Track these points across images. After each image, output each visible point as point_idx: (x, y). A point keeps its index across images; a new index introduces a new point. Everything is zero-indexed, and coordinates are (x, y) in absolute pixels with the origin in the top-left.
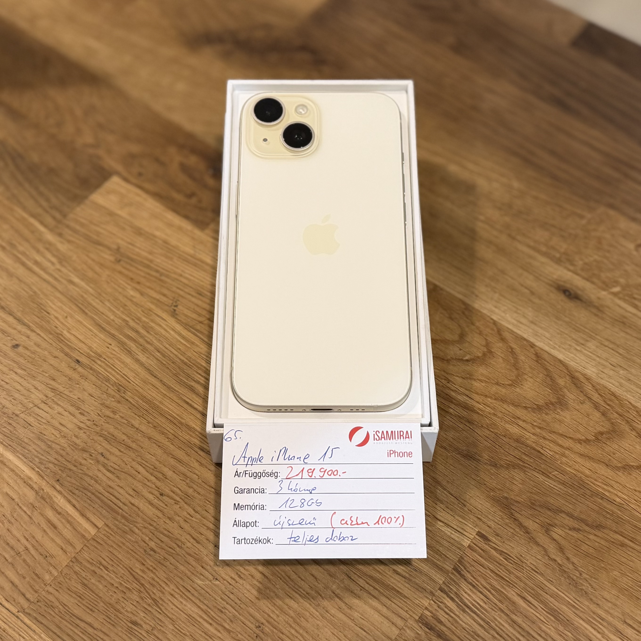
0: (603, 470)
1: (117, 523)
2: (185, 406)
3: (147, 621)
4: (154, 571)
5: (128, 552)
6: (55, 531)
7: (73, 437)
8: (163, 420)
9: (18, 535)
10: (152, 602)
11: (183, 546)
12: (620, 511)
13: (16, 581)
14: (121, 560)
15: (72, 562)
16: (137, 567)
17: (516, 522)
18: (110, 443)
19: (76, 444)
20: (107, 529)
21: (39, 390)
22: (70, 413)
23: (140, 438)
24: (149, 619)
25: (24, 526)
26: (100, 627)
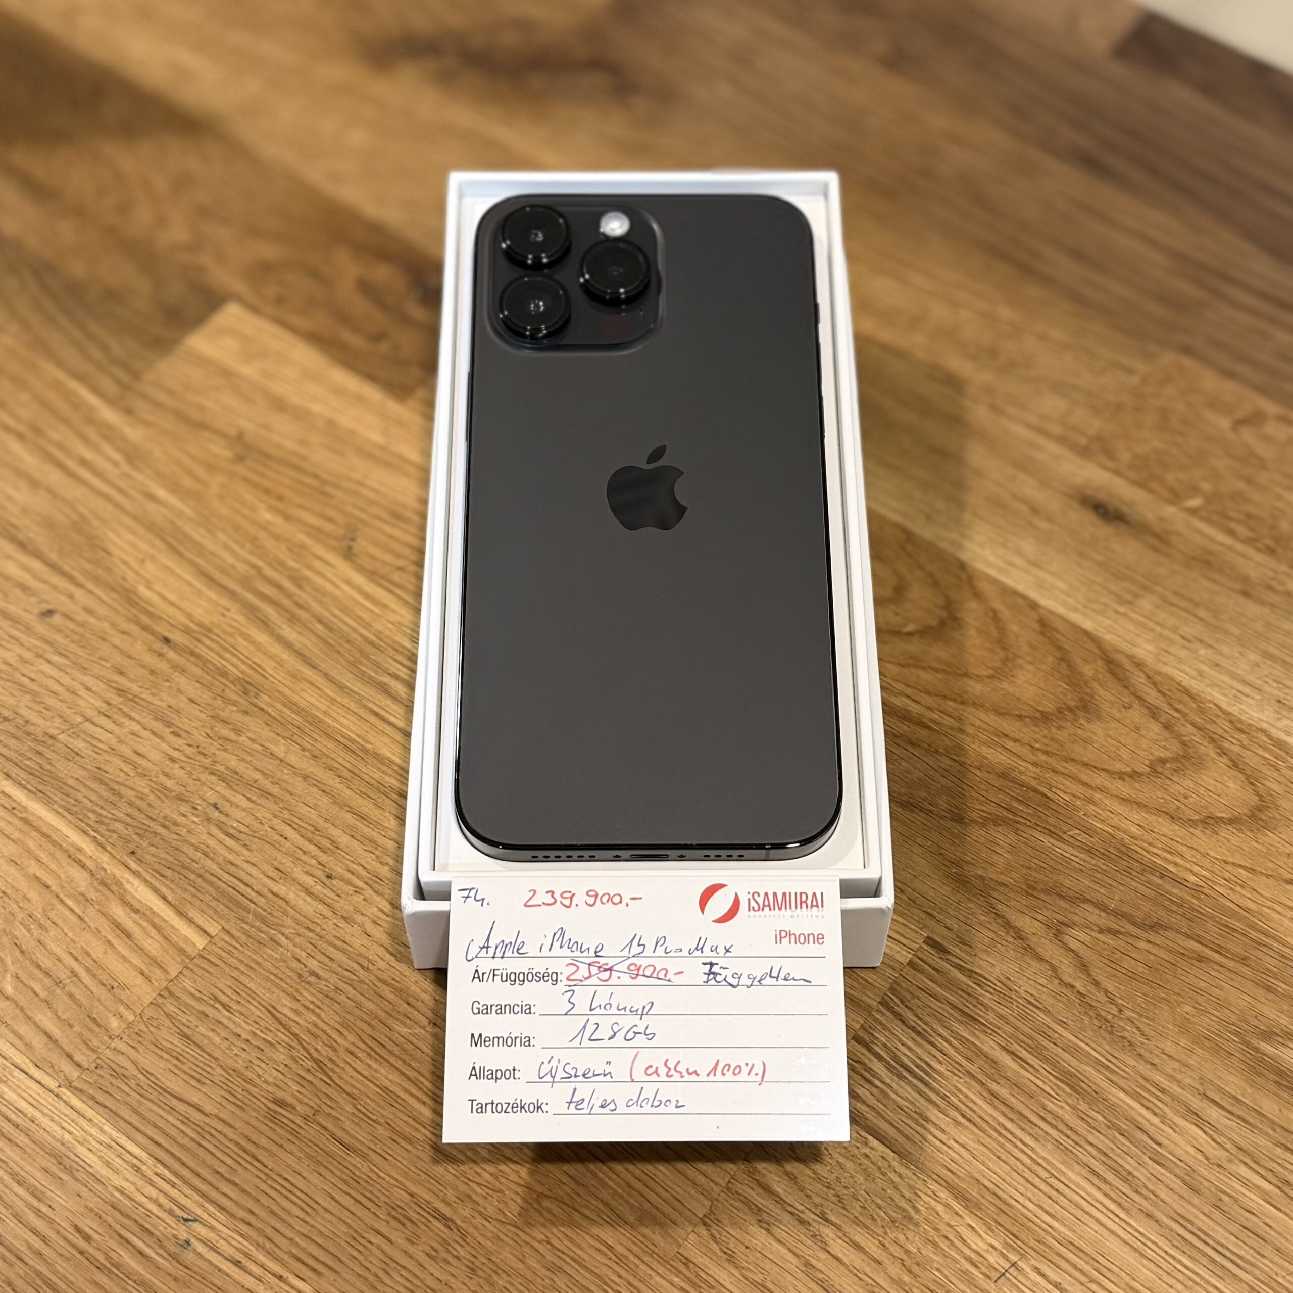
0: (1164, 826)
1: (245, 926)
2: (373, 719)
3: (306, 1100)
4: (317, 1010)
5: (267, 979)
6: (129, 942)
7: (161, 776)
8: (331, 745)
9: (58, 951)
10: (314, 1065)
11: (371, 967)
12: (1197, 899)
13: (56, 1032)
14: (255, 993)
15: (163, 997)
16: (286, 1006)
17: (999, 921)
18: (230, 787)
19: (166, 789)
20: (227, 938)
21: (94, 693)
22: (154, 733)
23: (287, 777)
24: (309, 1095)
25: (70, 934)
26: (216, 1111)
